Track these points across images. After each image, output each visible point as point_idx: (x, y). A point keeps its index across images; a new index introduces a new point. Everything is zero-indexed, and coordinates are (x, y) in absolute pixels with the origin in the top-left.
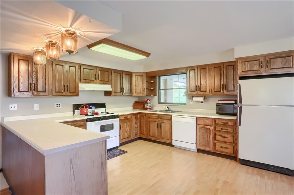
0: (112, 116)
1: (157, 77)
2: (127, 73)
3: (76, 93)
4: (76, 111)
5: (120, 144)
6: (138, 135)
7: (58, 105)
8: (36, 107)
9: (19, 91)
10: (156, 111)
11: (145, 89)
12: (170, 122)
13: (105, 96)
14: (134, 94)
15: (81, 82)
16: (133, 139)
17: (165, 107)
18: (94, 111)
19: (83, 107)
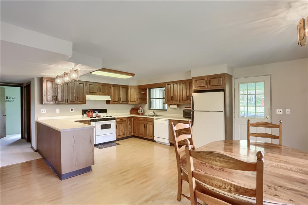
0: (110, 118)
1: (147, 89)
2: (124, 87)
3: (84, 102)
4: (84, 115)
5: (116, 139)
6: (131, 134)
7: (72, 110)
8: (58, 111)
9: (47, 101)
10: (146, 116)
11: (138, 99)
12: (152, 123)
13: (107, 104)
14: (130, 103)
15: (88, 94)
16: (127, 136)
17: (151, 113)
18: (98, 115)
19: (89, 112)
